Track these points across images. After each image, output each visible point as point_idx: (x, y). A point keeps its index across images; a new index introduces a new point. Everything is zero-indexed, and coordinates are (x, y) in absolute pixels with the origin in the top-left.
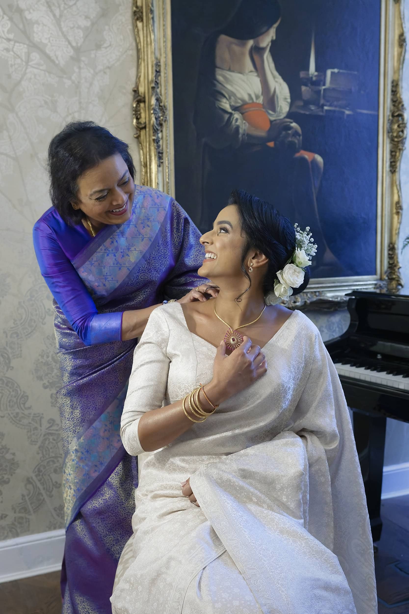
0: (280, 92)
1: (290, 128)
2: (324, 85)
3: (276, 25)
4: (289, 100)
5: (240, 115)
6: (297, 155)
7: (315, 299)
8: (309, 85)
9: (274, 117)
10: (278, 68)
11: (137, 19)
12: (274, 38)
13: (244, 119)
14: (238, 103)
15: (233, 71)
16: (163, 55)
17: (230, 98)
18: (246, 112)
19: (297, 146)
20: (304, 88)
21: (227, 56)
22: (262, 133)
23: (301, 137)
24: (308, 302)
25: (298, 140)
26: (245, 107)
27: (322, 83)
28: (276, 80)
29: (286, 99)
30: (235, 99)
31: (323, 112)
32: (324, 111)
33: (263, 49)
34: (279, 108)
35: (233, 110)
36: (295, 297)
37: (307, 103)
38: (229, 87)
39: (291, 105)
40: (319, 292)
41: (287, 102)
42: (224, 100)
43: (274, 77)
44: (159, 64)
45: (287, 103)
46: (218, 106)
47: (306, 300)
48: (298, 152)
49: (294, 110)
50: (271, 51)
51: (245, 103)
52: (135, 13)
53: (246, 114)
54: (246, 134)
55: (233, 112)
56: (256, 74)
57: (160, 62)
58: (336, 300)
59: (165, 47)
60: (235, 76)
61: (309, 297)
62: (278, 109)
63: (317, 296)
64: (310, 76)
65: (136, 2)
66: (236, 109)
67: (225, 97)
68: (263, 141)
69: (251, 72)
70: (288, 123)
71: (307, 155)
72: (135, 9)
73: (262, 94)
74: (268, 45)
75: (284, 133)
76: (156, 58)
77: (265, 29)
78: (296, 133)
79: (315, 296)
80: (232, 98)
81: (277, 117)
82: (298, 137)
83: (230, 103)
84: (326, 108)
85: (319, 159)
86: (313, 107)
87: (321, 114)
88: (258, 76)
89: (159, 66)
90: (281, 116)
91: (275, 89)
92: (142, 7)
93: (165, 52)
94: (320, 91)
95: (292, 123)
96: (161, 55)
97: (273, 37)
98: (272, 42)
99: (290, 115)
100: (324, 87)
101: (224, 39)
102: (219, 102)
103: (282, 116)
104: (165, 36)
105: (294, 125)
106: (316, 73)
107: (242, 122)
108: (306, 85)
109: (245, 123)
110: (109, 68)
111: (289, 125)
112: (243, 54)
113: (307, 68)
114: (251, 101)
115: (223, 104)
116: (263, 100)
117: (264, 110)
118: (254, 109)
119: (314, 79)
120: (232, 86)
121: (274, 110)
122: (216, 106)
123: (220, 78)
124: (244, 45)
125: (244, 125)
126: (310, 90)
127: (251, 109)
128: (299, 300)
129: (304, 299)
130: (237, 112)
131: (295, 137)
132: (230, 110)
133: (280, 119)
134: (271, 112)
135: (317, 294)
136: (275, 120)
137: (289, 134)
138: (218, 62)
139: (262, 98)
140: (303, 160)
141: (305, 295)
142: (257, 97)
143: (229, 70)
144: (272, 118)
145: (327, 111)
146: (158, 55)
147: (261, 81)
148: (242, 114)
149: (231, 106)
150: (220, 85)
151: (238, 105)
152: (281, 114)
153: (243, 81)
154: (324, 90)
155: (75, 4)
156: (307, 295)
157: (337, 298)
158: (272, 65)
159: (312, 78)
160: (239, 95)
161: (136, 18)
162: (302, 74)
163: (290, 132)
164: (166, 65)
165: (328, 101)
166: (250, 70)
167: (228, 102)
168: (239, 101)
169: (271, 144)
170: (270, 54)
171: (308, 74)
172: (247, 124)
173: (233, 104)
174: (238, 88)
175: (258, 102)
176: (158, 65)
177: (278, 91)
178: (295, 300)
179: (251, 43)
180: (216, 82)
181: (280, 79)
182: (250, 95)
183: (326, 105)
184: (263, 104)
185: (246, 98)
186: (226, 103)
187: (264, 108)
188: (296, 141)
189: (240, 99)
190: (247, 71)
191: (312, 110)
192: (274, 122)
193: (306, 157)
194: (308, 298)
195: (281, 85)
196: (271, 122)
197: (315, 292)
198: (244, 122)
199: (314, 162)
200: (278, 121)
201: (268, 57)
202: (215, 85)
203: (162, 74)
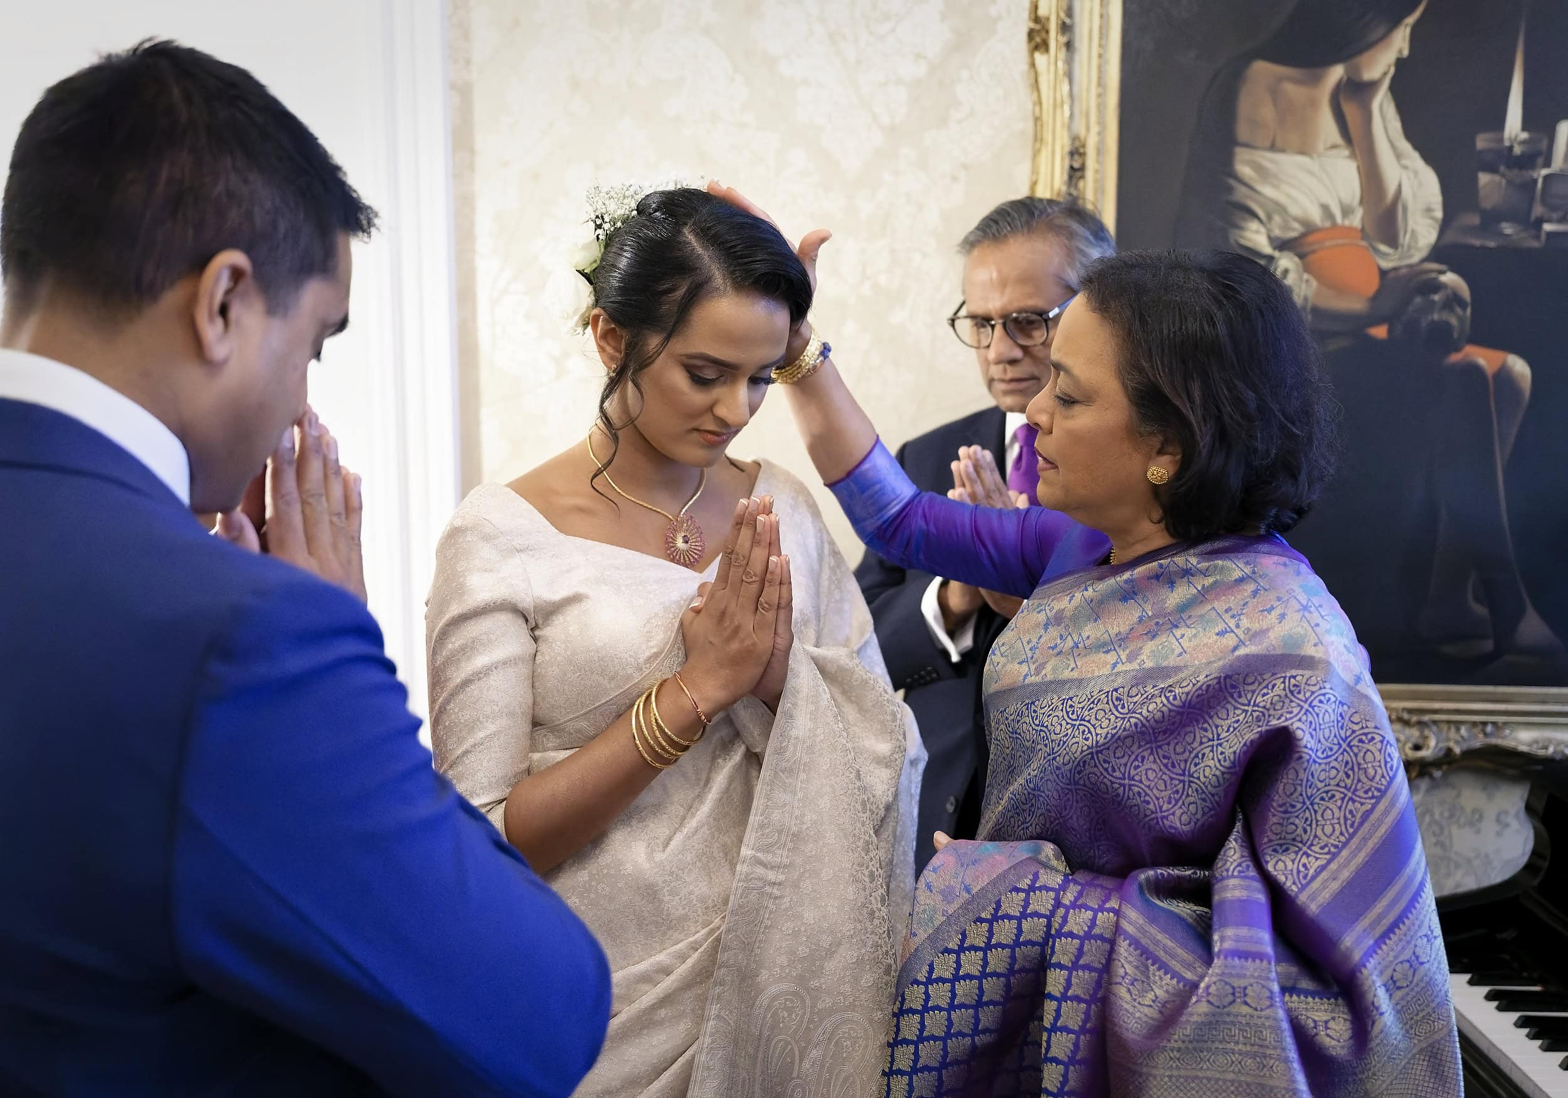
0: (1414, 195)
1: (1437, 287)
2: (1548, 163)
3: (1411, 20)
4: (1439, 214)
5: (1296, 259)
6: (1455, 358)
7: (1479, 742)
8: (1502, 168)
9: (1392, 260)
10: (1411, 133)
11: (1036, 48)
12: (1406, 53)
13: (1307, 268)
14: (1294, 229)
15: (1283, 151)
16: (1095, 129)
17: (1270, 217)
18: (1314, 252)
19: (1455, 335)
20: (1484, 178)
21: (1267, 112)
22: (1355, 304)
23: (1469, 311)
24: (1457, 750)
25: (1461, 319)
26: (1311, 239)
27: (1540, 161)
28: (1404, 162)
29: (1429, 210)
30: (1285, 221)
31: (1537, 237)
32: (1543, 237)
33: (1373, 86)
34: (1408, 236)
35: (1274, 248)
36: (1422, 732)
37: (1491, 220)
38: (1268, 191)
39: (1445, 225)
40: (1494, 724)
41: (1433, 218)
42: (1254, 225)
43: (1398, 156)
44: (1081, 150)
45: (1430, 221)
46: (1236, 241)
47: (1452, 744)
48: (1458, 349)
49: (1451, 237)
50: (1393, 88)
51: (1310, 229)
52: (1031, 34)
53: (1311, 258)
54: (1308, 310)
55: (1277, 254)
56: (1346, 152)
57: (1084, 146)
58: (1541, 752)
59: (1101, 108)
60: (1288, 163)
61: (1462, 737)
62: (1405, 239)
63: (1486, 734)
64: (1507, 144)
65: (1036, 8)
66: (1283, 245)
67: (1254, 215)
68: (1357, 324)
69: (1334, 147)
70: (1433, 275)
71: (1485, 358)
72: (1032, 25)
73: (1361, 202)
74: (1385, 74)
75: (1418, 300)
76: (1075, 138)
77: (1380, 31)
78: (1454, 299)
79: (1481, 735)
80: (1277, 219)
81: (1400, 259)
82: (1459, 310)
83: (1269, 231)
84: (1548, 227)
85: (1519, 367)
86: (1508, 229)
87: (1535, 244)
88: (1353, 156)
89: (1083, 155)
90: (1411, 256)
91: (1400, 186)
92: (1048, 19)
93: (1102, 123)
94: (1535, 181)
95: (1443, 272)
96: (1088, 129)
97: (1400, 51)
98: (1400, 63)
99: (1440, 253)
100: (1545, 172)
101: (1262, 70)
102: (1237, 231)
103: (1416, 258)
104: (1101, 83)
105: (1450, 278)
106: (1524, 136)
107: (1301, 278)
108: (1491, 169)
109: (1307, 281)
110: (965, 167)
111: (1435, 279)
112: (1313, 104)
113: (1498, 121)
114: (1328, 224)
115: (1248, 234)
116: (1363, 219)
117: (1364, 243)
118: (1333, 242)
119: (1517, 150)
120: (1276, 187)
121: (1393, 242)
122: (1232, 241)
123: (1244, 170)
124: (1316, 81)
125: (1304, 286)
126: (1504, 181)
127: (1328, 243)
128: (1432, 743)
129: (1448, 739)
130: (1286, 254)
131: (1452, 310)
132: (1267, 250)
133: (1410, 266)
134: (1383, 248)
135: (1489, 728)
136: (1395, 269)
137: (1433, 302)
138: (1243, 131)
139: (1359, 213)
140: (1473, 371)
141: (1453, 729)
142: (1347, 211)
143: (1273, 148)
144: (1386, 265)
145: (1550, 235)
146: (1080, 129)
147: (1358, 168)
148: (1301, 256)
149: (1271, 239)
150: (1243, 190)
151: (1293, 234)
152: (1413, 251)
153: (1311, 173)
154: (1547, 178)
155: (893, 30)
156: (1458, 730)
157: (1546, 748)
158: (1395, 124)
159: (1511, 148)
160: (1294, 210)
161: (1033, 44)
162: (1482, 142)
163: (1436, 297)
164: (1100, 152)
165: (1553, 209)
166: (1329, 144)
167: (1263, 229)
168: (1296, 225)
169: (1380, 332)
170: (1389, 94)
171: (1501, 140)
172: (1314, 283)
173: (1277, 232)
174: (1295, 193)
175: (1347, 223)
176: (1077, 152)
177: (1407, 192)
178: (1420, 742)
179: (1337, 73)
180: (1232, 182)
181: (1415, 159)
182: (1326, 209)
183: (1549, 221)
184: (1363, 230)
185: (1316, 216)
186: (1257, 232)
187: (1363, 239)
188: (1454, 321)
189: (1296, 219)
190: (1321, 147)
191: (1507, 235)
192: (1392, 275)
193: (1482, 362)
194: (1460, 739)
195: (1416, 173)
196: (1383, 273)
197: (1485, 724)
198: (1306, 276)
199: (1504, 376)
200: (1404, 271)
201: (1385, 106)
202: (1230, 190)
203: (1090, 174)
